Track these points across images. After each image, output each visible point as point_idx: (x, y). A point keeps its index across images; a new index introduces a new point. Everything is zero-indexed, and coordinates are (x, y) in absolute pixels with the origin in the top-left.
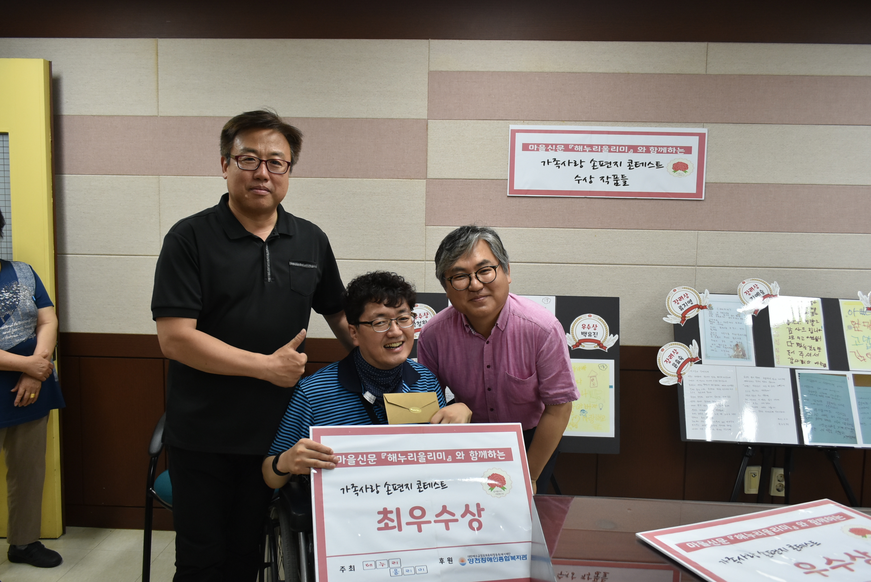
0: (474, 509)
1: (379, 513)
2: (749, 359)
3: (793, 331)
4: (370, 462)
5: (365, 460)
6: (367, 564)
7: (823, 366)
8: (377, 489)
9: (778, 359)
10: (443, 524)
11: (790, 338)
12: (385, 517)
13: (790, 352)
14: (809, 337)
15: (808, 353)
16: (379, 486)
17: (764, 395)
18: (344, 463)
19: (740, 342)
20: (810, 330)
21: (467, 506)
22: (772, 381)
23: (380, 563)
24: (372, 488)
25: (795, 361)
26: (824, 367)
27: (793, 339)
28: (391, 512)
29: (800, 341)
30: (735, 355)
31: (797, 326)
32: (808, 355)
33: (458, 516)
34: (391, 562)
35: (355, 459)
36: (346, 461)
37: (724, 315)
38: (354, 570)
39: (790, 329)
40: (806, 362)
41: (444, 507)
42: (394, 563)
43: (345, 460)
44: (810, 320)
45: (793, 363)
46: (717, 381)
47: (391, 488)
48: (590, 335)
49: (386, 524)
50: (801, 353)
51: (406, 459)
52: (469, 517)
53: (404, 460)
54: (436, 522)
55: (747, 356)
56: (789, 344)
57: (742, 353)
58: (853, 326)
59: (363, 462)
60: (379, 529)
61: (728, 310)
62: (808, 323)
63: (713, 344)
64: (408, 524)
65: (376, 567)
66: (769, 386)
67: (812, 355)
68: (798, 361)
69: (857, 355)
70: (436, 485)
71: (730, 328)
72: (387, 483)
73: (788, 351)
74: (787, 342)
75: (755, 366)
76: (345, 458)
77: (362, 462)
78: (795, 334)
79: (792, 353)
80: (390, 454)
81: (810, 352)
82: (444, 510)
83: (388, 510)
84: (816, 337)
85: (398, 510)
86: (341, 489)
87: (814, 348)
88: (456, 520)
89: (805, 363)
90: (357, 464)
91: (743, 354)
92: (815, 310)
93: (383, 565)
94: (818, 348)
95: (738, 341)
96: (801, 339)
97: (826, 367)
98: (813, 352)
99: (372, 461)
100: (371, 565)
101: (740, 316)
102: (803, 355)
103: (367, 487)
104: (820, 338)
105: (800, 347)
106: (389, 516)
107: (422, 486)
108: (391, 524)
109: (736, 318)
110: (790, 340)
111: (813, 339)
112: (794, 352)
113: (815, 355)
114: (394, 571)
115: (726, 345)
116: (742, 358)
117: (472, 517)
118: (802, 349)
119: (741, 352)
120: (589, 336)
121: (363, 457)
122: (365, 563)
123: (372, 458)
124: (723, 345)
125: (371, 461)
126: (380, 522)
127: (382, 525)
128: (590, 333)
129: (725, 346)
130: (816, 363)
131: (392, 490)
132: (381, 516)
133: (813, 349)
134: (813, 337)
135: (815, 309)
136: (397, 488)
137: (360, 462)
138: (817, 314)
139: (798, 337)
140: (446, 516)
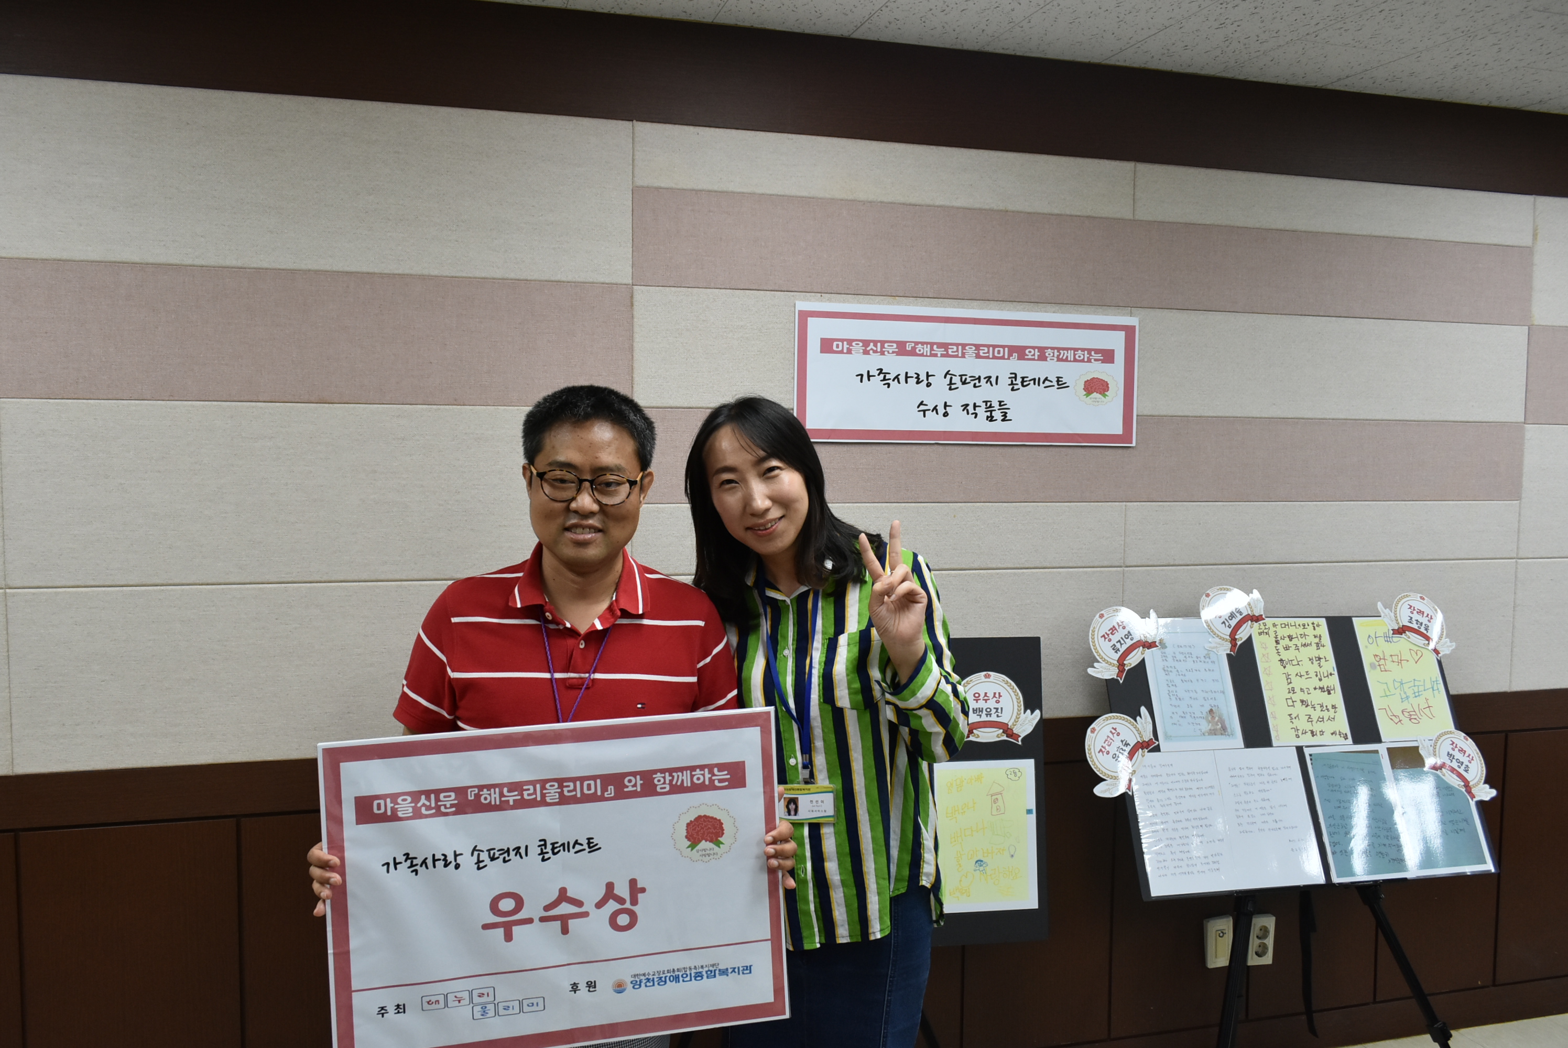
2: (1232, 734)
3: (1293, 677)
7: (1344, 737)
9: (1277, 731)
11: (1289, 692)
13: (1293, 716)
14: (1318, 687)
15: (1319, 717)
17: (1263, 800)
19: (1215, 706)
20: (1317, 676)
22: (1272, 772)
25: (1302, 733)
26: (1346, 739)
27: (1294, 693)
29: (1305, 697)
30: (1210, 730)
31: (1297, 669)
32: (1320, 720)
37: (1185, 657)
39: (1289, 675)
40: (1318, 733)
44: (1316, 658)
45: (1299, 737)
46: (1188, 781)
48: (989, 714)
50: (1309, 718)
55: (1229, 730)
56: (1290, 703)
57: (1220, 726)
58: (1377, 664)
61: (1190, 647)
62: (1312, 663)
63: (1173, 713)
66: (1268, 782)
67: (1325, 720)
68: (1306, 732)
69: (1390, 714)
71: (1198, 680)
73: (1290, 715)
74: (1287, 699)
75: (1243, 747)
78: (1297, 683)
79: (1295, 718)
81: (1321, 715)
84: (1328, 687)
87: (1326, 706)
89: (1316, 734)
91: (1222, 727)
92: (1320, 639)
94: (1333, 706)
95: (1213, 703)
96: (1306, 692)
97: (1347, 738)
98: (1326, 715)
101: (1209, 658)
102: (1312, 721)
104: (1334, 689)
105: (1307, 706)
109: (1205, 662)
110: (1291, 695)
111: (1324, 691)
112: (1298, 716)
113: (1329, 719)
115: (1194, 713)
116: (1222, 734)
118: (1309, 710)
119: (1219, 724)
120: (987, 715)
124: (1190, 713)
128: (988, 710)
129: (1193, 715)
130: (1332, 734)
133: (1325, 708)
134: (1323, 688)
135: (1320, 636)
138: (1324, 646)
139: (1301, 689)
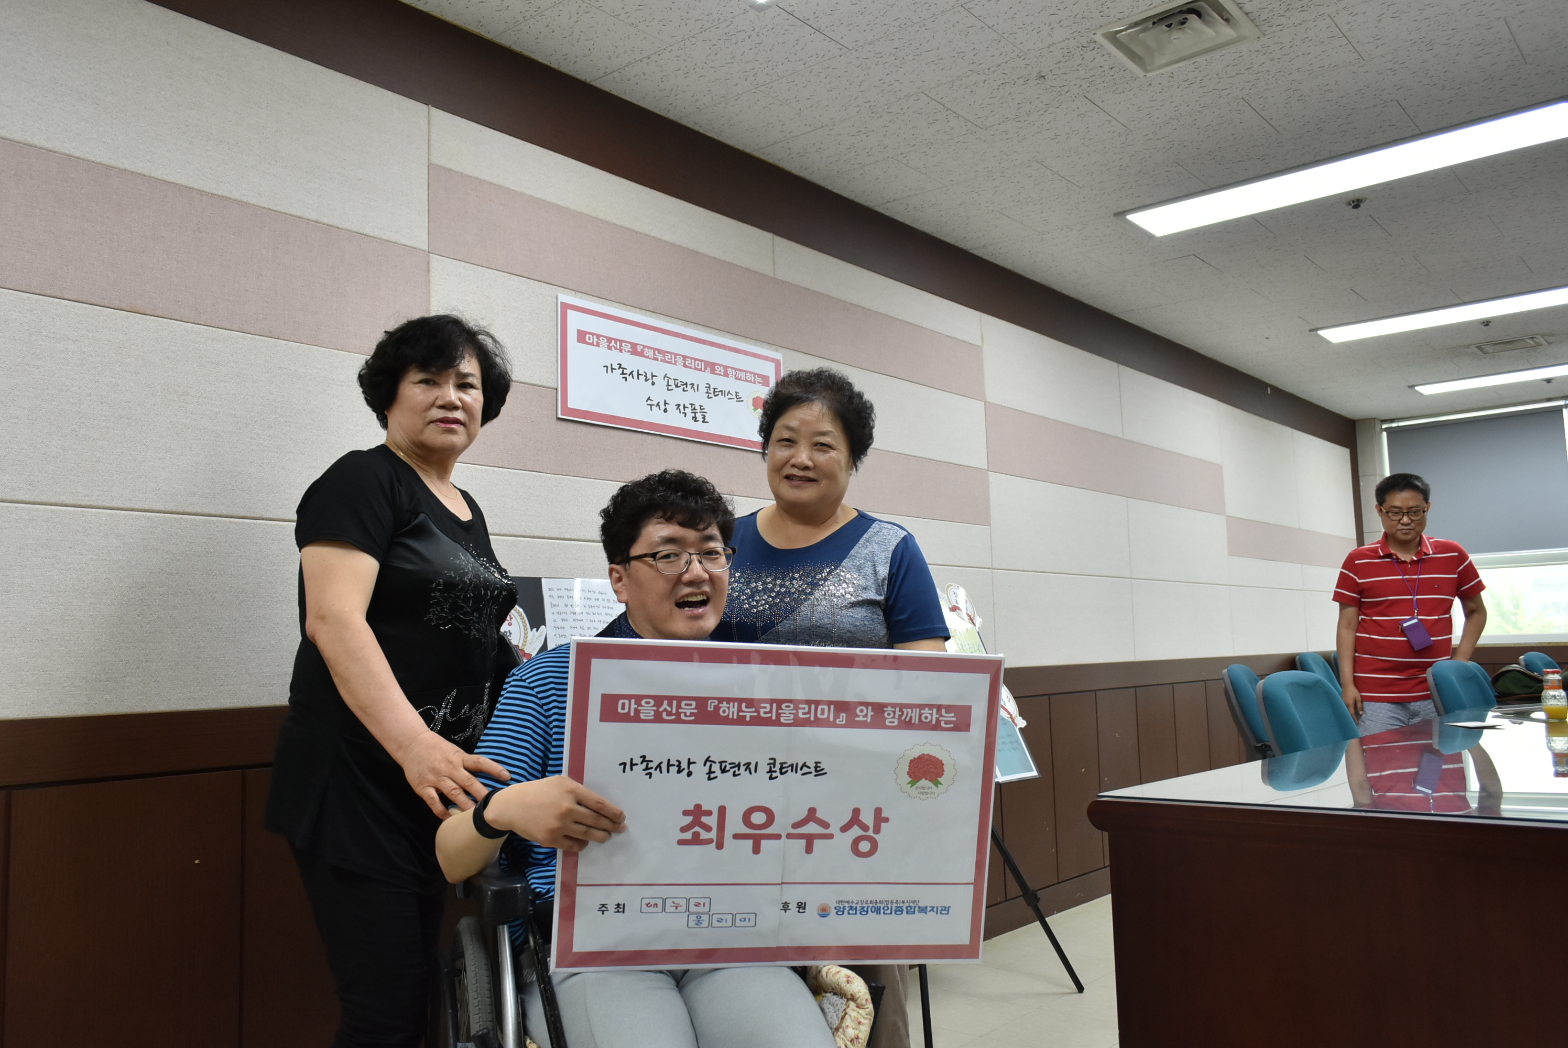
0: (867, 818)
1: (686, 813)
4: (682, 715)
5: (674, 711)
6: (649, 903)
8: (689, 768)
10: (803, 842)
12: (697, 822)
16: (694, 763)
18: (632, 714)
21: (856, 812)
23: (674, 902)
24: (679, 766)
28: (709, 813)
33: (834, 829)
34: (692, 902)
35: (655, 708)
36: (637, 712)
38: (623, 912)
41: (812, 811)
42: (697, 905)
43: (636, 709)
47: (716, 768)
49: (696, 835)
51: (755, 714)
52: (856, 831)
53: (751, 716)
54: (789, 836)
59: (669, 714)
60: (681, 842)
64: (736, 836)
65: (664, 909)
70: (804, 768)
72: (710, 759)
76: (635, 704)
77: (667, 715)
80: (725, 703)
82: (812, 815)
83: (704, 809)
85: (722, 810)
86: (620, 765)
88: (830, 836)
90: (658, 719)
93: (677, 908)
99: (688, 714)
100: (656, 905)
103: (671, 763)
106: (704, 819)
107: (777, 769)
108: (704, 835)
114: (696, 919)
117: (861, 833)
121: (670, 705)
122: (645, 901)
123: (689, 709)
125: (685, 713)
126: (684, 829)
127: (688, 835)
131: (718, 772)
132: (689, 819)
136: (727, 769)
137: (664, 714)
140: (812, 828)
